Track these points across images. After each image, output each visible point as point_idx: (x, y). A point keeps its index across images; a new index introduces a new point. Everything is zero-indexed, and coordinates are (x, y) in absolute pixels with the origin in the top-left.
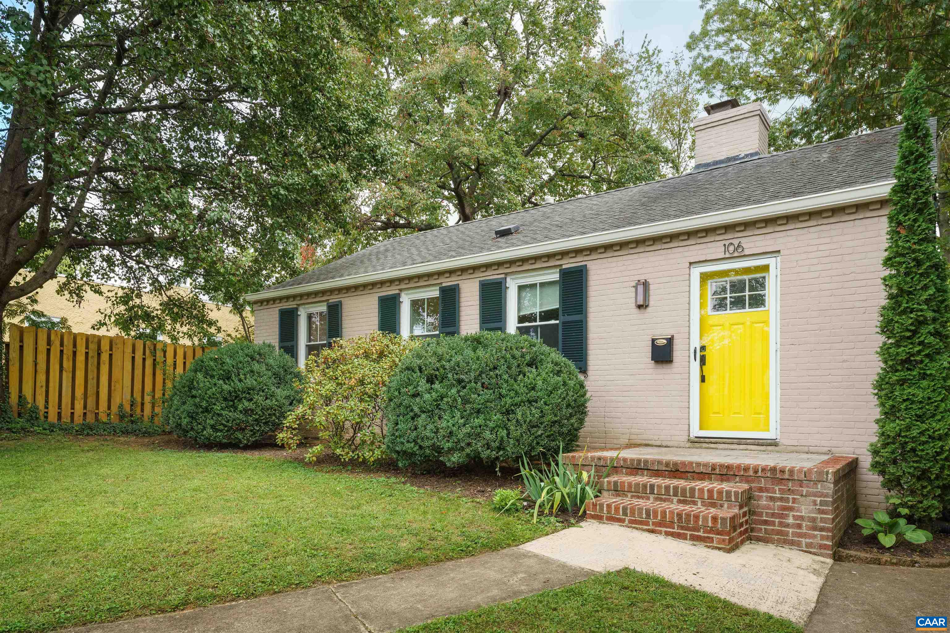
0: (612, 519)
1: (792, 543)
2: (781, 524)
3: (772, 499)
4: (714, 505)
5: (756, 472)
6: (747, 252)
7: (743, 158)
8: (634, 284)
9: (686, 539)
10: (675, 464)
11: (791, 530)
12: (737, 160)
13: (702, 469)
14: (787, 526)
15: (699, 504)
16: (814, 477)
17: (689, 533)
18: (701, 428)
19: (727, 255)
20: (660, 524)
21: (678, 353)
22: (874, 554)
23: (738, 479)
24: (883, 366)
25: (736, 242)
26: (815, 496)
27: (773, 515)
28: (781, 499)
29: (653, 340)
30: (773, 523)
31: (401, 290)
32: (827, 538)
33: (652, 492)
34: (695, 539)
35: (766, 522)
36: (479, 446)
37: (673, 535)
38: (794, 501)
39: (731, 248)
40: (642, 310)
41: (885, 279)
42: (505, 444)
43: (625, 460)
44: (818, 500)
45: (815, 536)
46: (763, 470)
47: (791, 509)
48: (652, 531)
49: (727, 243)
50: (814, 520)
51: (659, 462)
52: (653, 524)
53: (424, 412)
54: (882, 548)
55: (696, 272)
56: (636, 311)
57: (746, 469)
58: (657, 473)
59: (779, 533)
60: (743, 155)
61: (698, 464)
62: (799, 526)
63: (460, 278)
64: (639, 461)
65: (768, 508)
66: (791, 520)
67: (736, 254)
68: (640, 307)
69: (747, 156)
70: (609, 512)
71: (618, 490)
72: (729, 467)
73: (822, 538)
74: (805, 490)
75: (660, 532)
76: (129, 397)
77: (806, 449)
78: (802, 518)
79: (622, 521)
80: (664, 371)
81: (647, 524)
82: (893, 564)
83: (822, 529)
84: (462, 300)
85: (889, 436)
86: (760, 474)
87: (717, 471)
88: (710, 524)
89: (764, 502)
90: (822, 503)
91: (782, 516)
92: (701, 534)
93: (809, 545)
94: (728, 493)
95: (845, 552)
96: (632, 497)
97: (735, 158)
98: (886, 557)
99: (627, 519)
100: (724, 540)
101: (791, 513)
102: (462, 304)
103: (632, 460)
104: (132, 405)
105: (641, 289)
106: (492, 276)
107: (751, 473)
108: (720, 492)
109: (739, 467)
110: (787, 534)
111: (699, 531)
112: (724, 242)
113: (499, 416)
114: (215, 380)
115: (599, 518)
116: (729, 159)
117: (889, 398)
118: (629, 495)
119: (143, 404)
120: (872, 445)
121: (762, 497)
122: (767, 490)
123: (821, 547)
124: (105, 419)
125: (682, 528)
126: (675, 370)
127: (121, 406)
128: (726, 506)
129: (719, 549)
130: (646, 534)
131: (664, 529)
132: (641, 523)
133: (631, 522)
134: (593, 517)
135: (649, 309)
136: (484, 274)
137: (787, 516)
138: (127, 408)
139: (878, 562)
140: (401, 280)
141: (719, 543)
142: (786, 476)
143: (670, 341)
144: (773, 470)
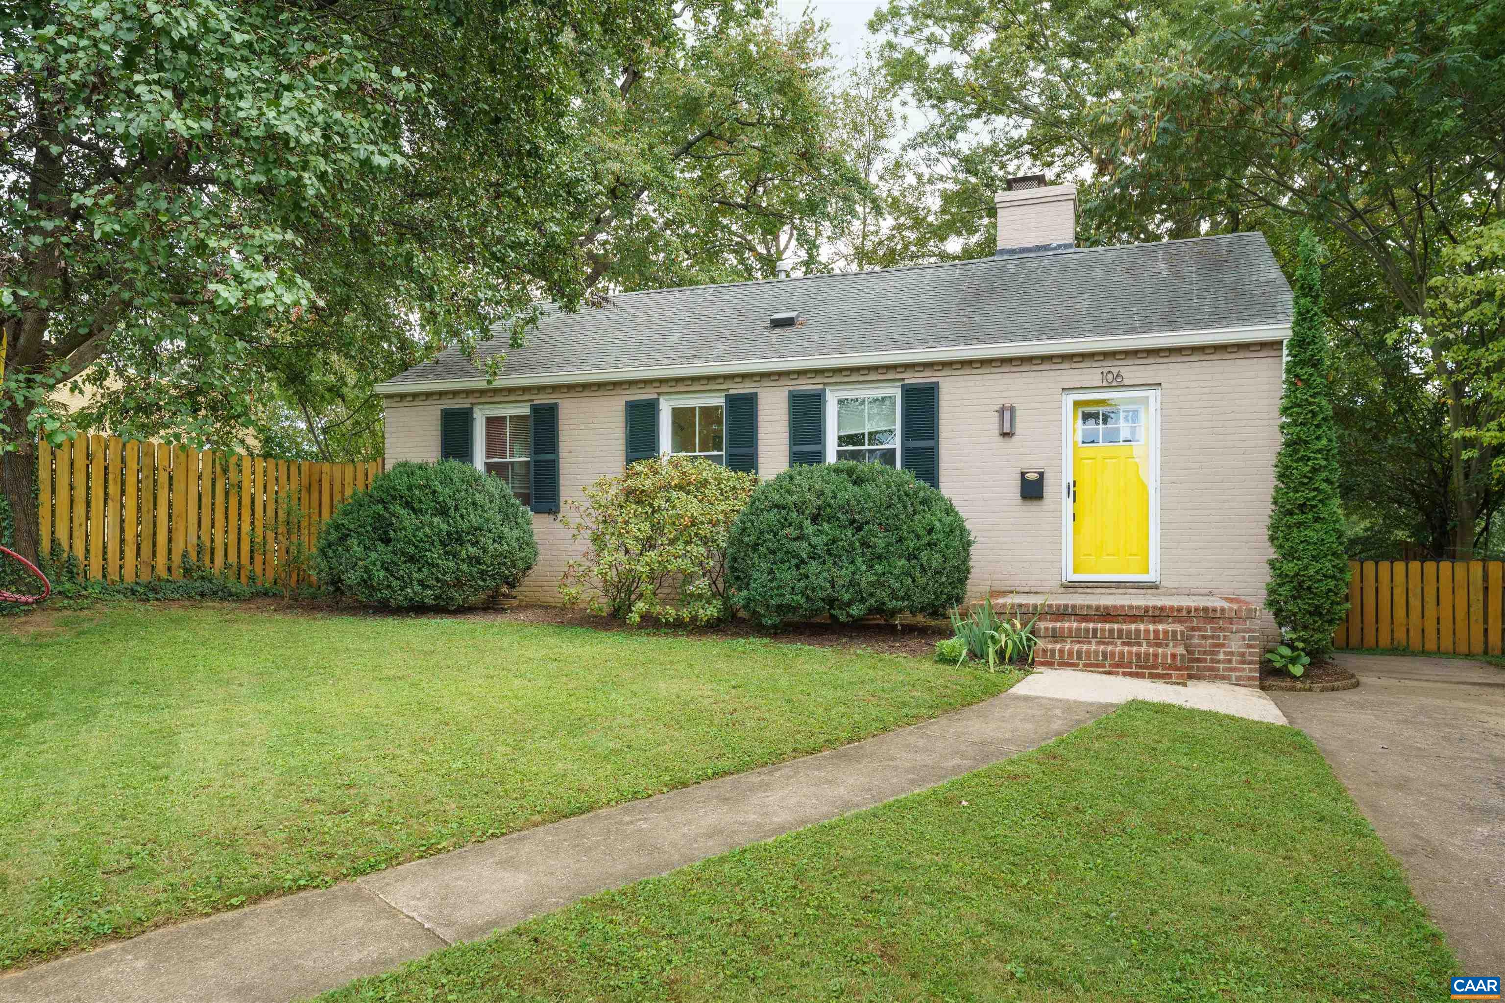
0: (1064, 664)
1: (1223, 678)
2: (1212, 661)
3: (1204, 637)
4: (1159, 645)
5: (1189, 612)
6: (1126, 382)
7: (1055, 249)
8: (997, 408)
9: (1144, 677)
10: (1106, 608)
11: (1221, 666)
12: (1049, 250)
13: (1134, 612)
14: (1219, 662)
15: (1144, 644)
16: (1243, 615)
17: (1147, 671)
18: (1075, 572)
19: (1105, 384)
20: (1117, 666)
21: (1049, 489)
22: (1288, 683)
23: (1170, 620)
24: (1273, 507)
25: (1115, 371)
26: (1244, 632)
27: (1205, 652)
28: (1213, 637)
29: (1023, 474)
30: (1205, 660)
31: (659, 394)
32: (1255, 670)
33: (1095, 636)
34: (1154, 677)
35: (1198, 660)
36: (883, 594)
37: (1131, 675)
38: (1225, 637)
39: (1110, 377)
40: (1006, 439)
41: (1282, 427)
42: (911, 593)
43: (1050, 606)
44: (1247, 635)
45: (1244, 669)
46: (1196, 610)
47: (1222, 645)
48: (1109, 673)
49: (1105, 370)
50: (1243, 654)
51: (1089, 607)
52: (1110, 665)
53: (814, 559)
54: (1294, 678)
55: (1069, 400)
56: (1001, 439)
57: (1180, 610)
58: (1086, 618)
59: (1212, 669)
60: (1054, 245)
61: (1131, 607)
62: (1230, 661)
63: (758, 384)
64: (1066, 606)
65: (1200, 646)
66: (1221, 657)
67: (1114, 384)
68: (1005, 435)
69: (1060, 246)
70: (1061, 657)
71: (1055, 636)
72: (1162, 609)
73: (1251, 670)
74: (1234, 627)
75: (1117, 674)
76: (195, 540)
77: (1187, 591)
78: (1232, 653)
79: (1077, 665)
80: (1033, 507)
81: (1104, 666)
82: (1306, 690)
83: (1250, 663)
84: (760, 413)
85: (1287, 575)
86: (1193, 614)
87: (1150, 613)
88: (1169, 661)
89: (1196, 641)
90: (1251, 638)
91: (1213, 653)
92: (1159, 671)
93: (1238, 678)
94: (1174, 633)
95: (1267, 684)
96: (1072, 642)
97: (1046, 248)
98: (1299, 685)
99: (1081, 663)
100: (1182, 675)
101: (1222, 650)
102: (760, 419)
103: (1059, 606)
104: (199, 553)
105: (1007, 415)
106: (806, 386)
107: (1184, 613)
108: (1166, 632)
109: (1172, 608)
110: (1218, 669)
111: (1157, 668)
112: (1101, 370)
113: (903, 561)
114: (427, 517)
115: (1049, 664)
116: (1038, 248)
117: (1288, 540)
118: (1069, 640)
119: (212, 550)
120: (1268, 585)
121: (1193, 636)
122: (1199, 629)
123: (1250, 678)
124: (164, 575)
125: (1140, 667)
126: (1045, 508)
127: (185, 555)
128: (1171, 644)
129: (1178, 684)
130: (1104, 676)
131: (1121, 670)
132: (1097, 666)
133: (1085, 665)
134: (1043, 664)
135: (1015, 438)
136: (794, 382)
137: (1218, 652)
138: (193, 556)
139: (1293, 689)
140: (662, 381)
141: (1177, 678)
142: (1218, 615)
143: (1041, 474)
144: (1206, 609)
